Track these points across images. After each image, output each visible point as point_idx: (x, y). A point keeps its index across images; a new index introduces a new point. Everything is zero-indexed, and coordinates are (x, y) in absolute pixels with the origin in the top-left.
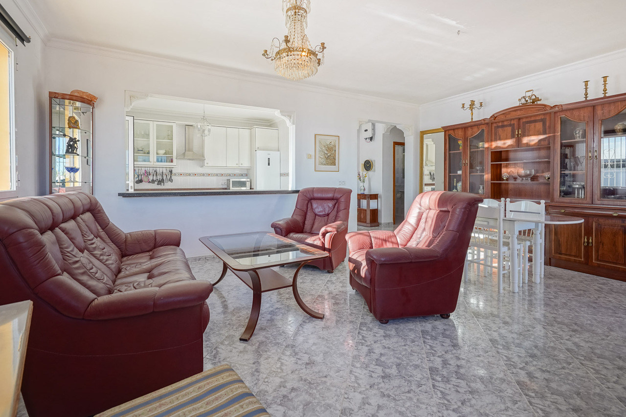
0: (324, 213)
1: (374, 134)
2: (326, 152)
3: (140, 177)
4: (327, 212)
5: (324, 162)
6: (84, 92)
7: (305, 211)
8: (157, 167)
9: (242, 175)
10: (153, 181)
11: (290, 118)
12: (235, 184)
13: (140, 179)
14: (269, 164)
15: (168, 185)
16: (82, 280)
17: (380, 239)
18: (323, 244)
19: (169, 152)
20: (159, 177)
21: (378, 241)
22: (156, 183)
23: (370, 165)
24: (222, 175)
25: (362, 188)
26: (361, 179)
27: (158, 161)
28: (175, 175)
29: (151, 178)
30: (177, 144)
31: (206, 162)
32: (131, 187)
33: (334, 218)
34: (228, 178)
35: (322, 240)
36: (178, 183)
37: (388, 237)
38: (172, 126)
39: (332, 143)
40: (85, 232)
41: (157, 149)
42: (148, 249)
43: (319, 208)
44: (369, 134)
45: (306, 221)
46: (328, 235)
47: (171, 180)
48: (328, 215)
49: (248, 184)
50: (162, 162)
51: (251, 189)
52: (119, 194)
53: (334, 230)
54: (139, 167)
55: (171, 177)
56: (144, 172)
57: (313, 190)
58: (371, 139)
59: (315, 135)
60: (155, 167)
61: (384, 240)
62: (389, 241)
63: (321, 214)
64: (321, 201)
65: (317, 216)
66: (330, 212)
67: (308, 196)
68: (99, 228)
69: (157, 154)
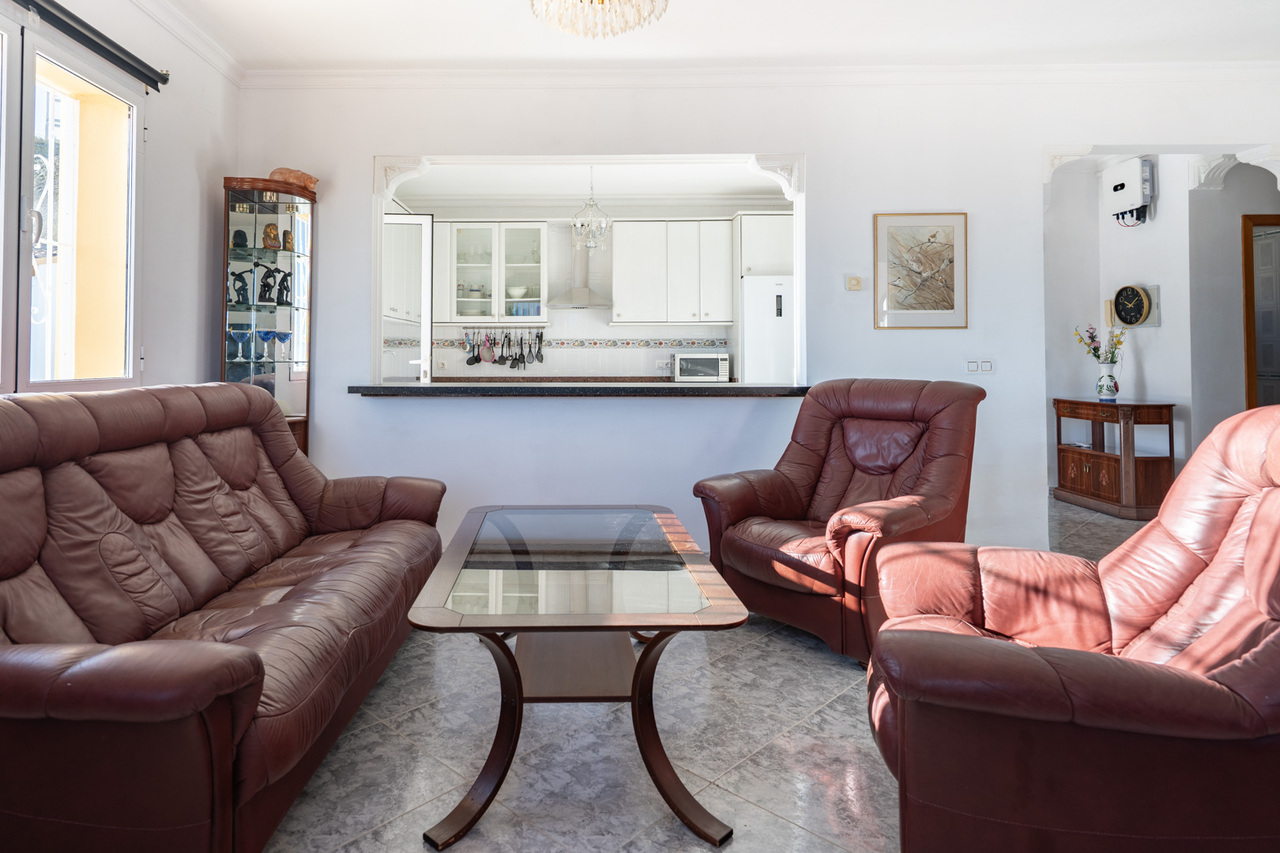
0: (880, 463)
1: (1153, 197)
2: (915, 267)
3: (476, 350)
4: (890, 461)
5: (911, 300)
6: (291, 171)
7: (822, 453)
8: (510, 328)
9: (713, 343)
10: (502, 360)
11: (791, 174)
12: (691, 367)
13: (476, 354)
14: (779, 313)
15: (533, 369)
16: (77, 589)
17: (1018, 583)
18: (839, 567)
19: (532, 293)
20: (516, 350)
21: (1011, 589)
22: (509, 363)
23: (1139, 307)
24: (661, 344)
25: (1106, 382)
26: (1102, 351)
27: (509, 312)
28: (550, 344)
29: (498, 352)
30: (549, 271)
31: (616, 311)
32: (425, 372)
33: (910, 483)
34: (671, 351)
35: (836, 553)
36: (557, 363)
37: (1060, 581)
38: (539, 229)
39: (941, 238)
40: (188, 474)
41: (508, 286)
42: (364, 523)
43: (864, 443)
44: (1133, 198)
45: (820, 485)
46: (853, 539)
47: (540, 357)
48: (894, 469)
49: (724, 368)
50: (517, 315)
51: (731, 380)
52: (349, 388)
53: (873, 524)
54: (473, 328)
55: (539, 349)
56: (484, 338)
57: (847, 388)
58: (1141, 213)
59: (875, 217)
60: (506, 328)
61: (1037, 590)
62: (1059, 598)
63: (870, 465)
64: (875, 424)
65: (858, 473)
66: (900, 460)
67: (833, 405)
68: (265, 463)
69: (508, 296)
